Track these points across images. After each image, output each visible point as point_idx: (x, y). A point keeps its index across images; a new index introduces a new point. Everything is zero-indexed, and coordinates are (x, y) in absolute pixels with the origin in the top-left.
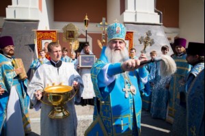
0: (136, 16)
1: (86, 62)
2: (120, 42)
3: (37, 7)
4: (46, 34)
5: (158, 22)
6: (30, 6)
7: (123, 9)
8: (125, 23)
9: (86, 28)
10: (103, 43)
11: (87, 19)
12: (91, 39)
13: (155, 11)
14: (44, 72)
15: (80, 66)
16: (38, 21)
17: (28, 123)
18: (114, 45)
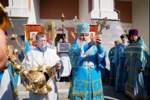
0: (100, 14)
1: (63, 48)
2: (86, 35)
3: (27, 7)
4: (33, 27)
5: (117, 18)
6: (22, 7)
7: (90, 9)
8: (92, 19)
9: (63, 23)
10: (75, 34)
11: (63, 16)
12: (67, 31)
13: (115, 11)
14: (32, 55)
15: (59, 51)
16: (27, 18)
17: (17, 96)
18: (82, 37)
